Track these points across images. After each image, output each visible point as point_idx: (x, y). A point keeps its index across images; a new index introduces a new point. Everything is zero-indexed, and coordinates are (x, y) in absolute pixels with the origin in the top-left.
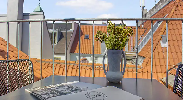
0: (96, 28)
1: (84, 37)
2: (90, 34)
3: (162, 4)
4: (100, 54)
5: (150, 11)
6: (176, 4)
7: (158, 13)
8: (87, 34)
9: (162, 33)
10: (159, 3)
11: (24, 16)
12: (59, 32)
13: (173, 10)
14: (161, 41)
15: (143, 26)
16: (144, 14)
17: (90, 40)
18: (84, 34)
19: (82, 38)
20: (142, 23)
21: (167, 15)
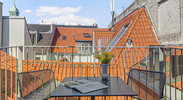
0: (73, 30)
1: (62, 38)
2: (67, 35)
3: (128, 11)
4: (77, 53)
5: (119, 16)
6: (139, 14)
7: (126, 19)
8: (65, 35)
9: (128, 36)
10: (126, 10)
11: (4, 19)
12: (38, 34)
13: (137, 18)
14: (127, 43)
15: (113, 29)
16: (114, 18)
17: (67, 41)
18: (62, 35)
19: (60, 39)
20: (112, 26)
21: (132, 21)
